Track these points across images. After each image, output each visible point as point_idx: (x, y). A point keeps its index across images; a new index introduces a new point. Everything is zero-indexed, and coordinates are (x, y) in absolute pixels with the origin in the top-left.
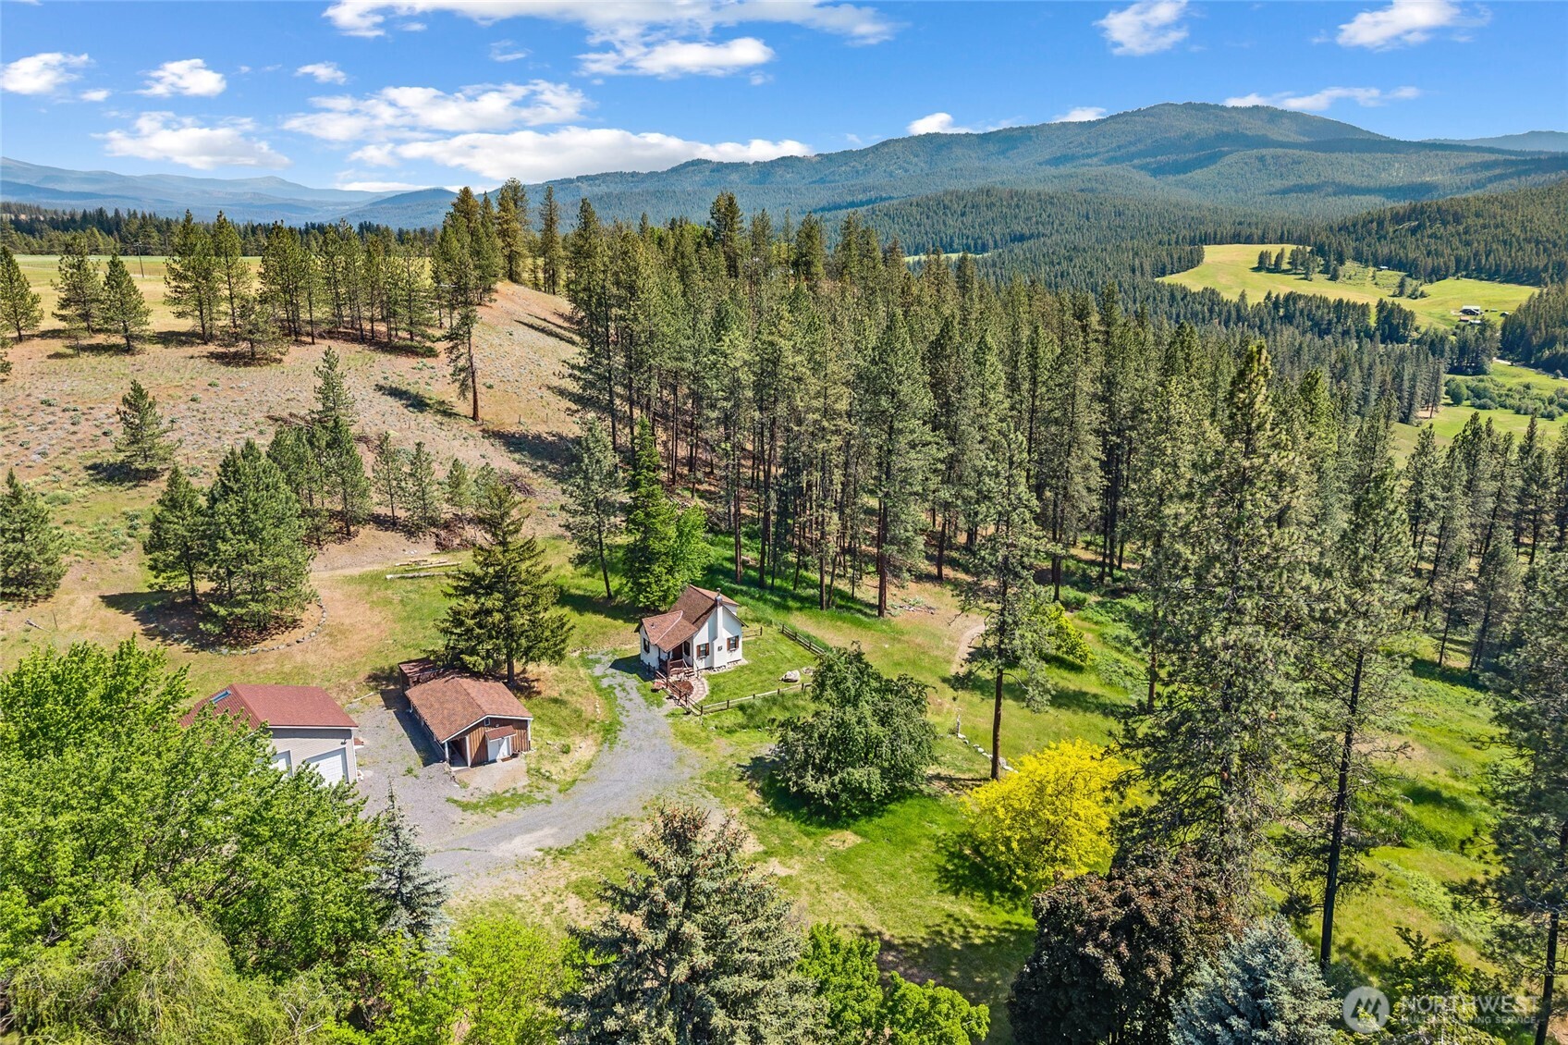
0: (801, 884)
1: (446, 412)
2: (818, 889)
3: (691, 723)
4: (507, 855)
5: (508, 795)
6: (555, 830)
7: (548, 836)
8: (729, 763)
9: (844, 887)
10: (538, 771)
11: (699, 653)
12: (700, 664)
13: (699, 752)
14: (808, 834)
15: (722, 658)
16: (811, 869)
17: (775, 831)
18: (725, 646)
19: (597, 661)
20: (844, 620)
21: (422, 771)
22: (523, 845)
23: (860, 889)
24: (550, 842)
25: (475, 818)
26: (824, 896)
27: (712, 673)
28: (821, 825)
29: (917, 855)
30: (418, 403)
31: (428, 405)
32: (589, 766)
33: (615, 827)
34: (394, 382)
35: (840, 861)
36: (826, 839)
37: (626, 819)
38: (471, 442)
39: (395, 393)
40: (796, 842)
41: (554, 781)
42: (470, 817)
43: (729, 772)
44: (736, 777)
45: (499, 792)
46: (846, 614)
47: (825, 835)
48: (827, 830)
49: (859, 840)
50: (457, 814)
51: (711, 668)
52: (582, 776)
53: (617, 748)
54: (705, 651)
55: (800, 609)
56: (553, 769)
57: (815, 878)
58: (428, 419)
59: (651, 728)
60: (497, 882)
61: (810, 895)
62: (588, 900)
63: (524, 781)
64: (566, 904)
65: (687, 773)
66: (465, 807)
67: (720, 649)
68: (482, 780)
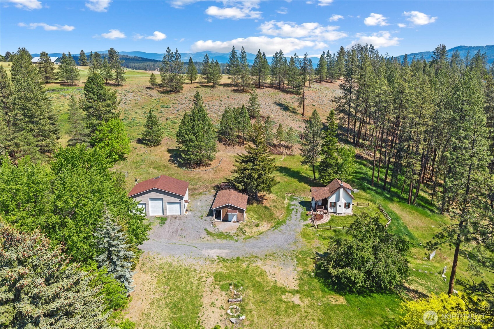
0: (301, 311)
1: (294, 112)
2: (306, 316)
3: (311, 230)
4: (206, 254)
5: (226, 234)
6: (229, 251)
7: (224, 253)
8: (313, 250)
9: (319, 320)
10: (242, 229)
11: (331, 206)
12: (330, 210)
13: (305, 242)
14: (322, 291)
15: (341, 210)
16: (311, 306)
17: (309, 284)
18: (343, 205)
19: (296, 199)
20: (417, 210)
21: (205, 218)
22: (214, 253)
23: (327, 325)
24: (224, 256)
25: (209, 238)
26: (306, 320)
27: (335, 215)
28: (333, 289)
29: (370, 322)
30: (285, 108)
31: (289, 109)
32: (261, 234)
33: (250, 258)
34: (282, 102)
35: (328, 308)
36: (329, 296)
37: (256, 257)
38: (298, 122)
39: (280, 105)
40: (314, 292)
41: (245, 235)
42: (208, 237)
43: (311, 254)
44: (312, 257)
45: (224, 232)
46: (420, 209)
47: (330, 294)
48: (333, 293)
49: (345, 303)
50: (204, 235)
51: (336, 213)
52: (256, 236)
53: (276, 230)
54: (334, 205)
55: (398, 202)
56: (248, 230)
57: (310, 311)
58: (286, 114)
59: (294, 227)
60: (194, 262)
61: (301, 318)
62: (216, 281)
63: (235, 231)
64: (207, 279)
65: (294, 247)
66: (209, 233)
67: (340, 206)
68: (222, 226)
